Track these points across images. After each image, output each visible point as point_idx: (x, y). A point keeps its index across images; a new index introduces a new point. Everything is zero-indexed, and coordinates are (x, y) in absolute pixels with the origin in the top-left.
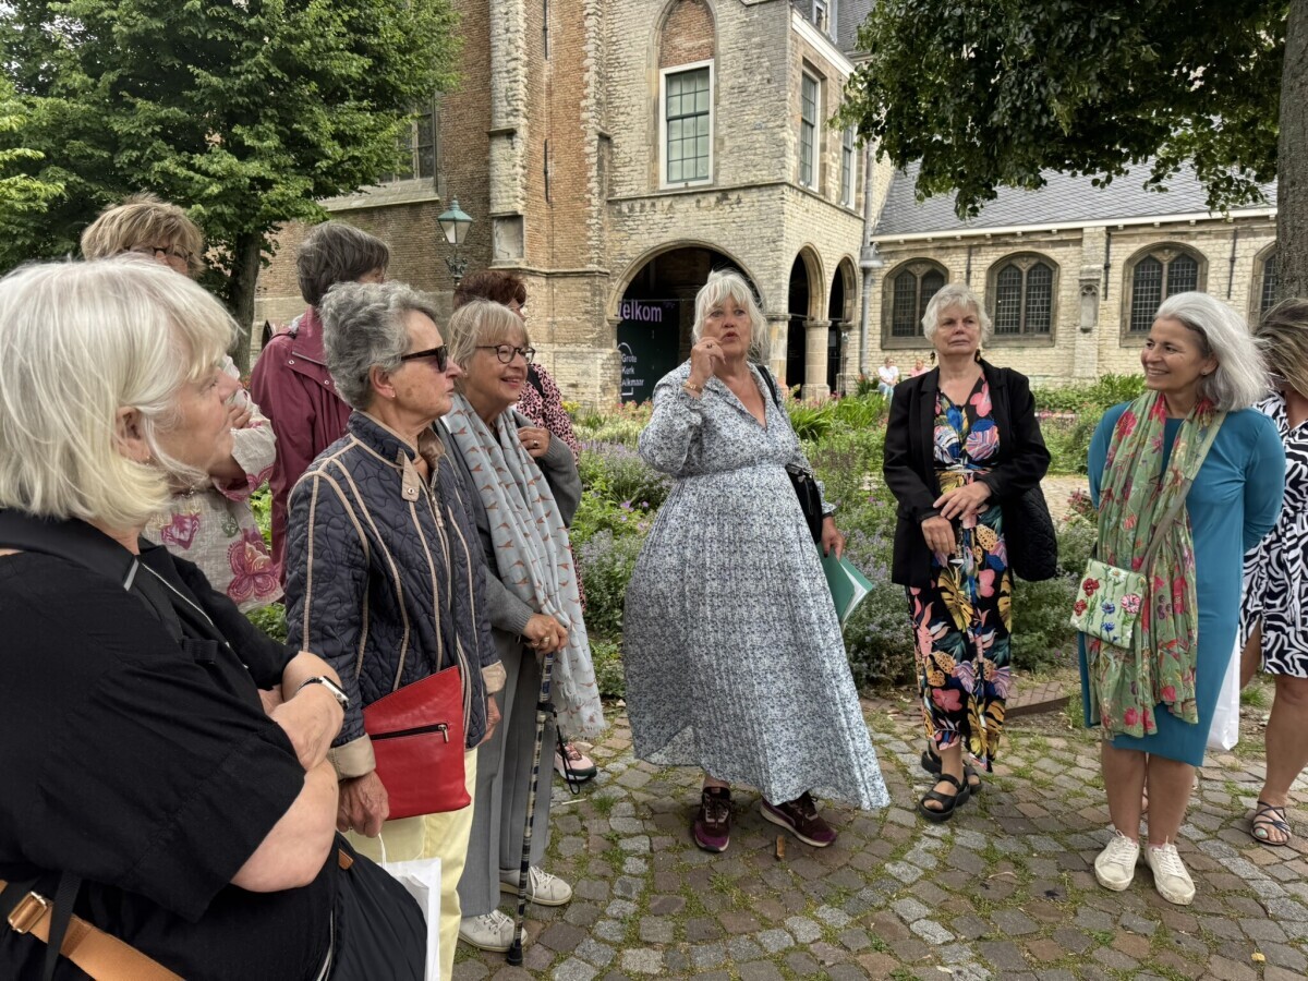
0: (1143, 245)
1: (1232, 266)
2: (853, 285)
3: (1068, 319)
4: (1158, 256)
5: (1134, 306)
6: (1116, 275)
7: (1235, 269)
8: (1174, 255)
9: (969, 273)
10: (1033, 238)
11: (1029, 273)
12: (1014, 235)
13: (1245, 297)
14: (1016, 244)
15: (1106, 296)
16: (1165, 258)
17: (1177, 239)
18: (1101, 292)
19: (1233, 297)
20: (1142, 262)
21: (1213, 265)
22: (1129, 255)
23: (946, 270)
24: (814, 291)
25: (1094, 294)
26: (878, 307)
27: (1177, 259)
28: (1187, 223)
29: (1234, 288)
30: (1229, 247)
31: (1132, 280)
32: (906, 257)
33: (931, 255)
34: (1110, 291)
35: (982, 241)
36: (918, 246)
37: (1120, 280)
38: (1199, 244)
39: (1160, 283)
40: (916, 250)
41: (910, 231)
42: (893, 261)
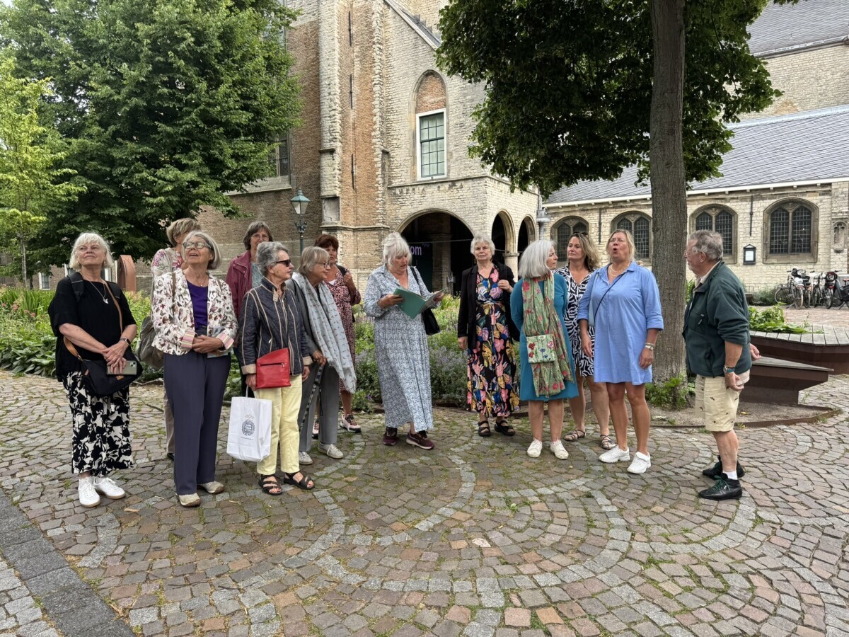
0: (700, 206)
1: (751, 217)
2: (533, 232)
4: (709, 212)
7: (753, 218)
8: (718, 211)
9: (600, 224)
10: (636, 203)
11: (636, 223)
12: (625, 201)
13: (760, 235)
14: (627, 207)
16: (713, 213)
17: (719, 202)
19: (753, 235)
20: (700, 215)
21: (740, 217)
23: (587, 223)
24: (508, 236)
27: (720, 213)
28: (724, 193)
29: (753, 229)
30: (749, 206)
31: (695, 226)
32: (563, 216)
33: (578, 214)
35: (607, 206)
36: (570, 210)
38: (731, 205)
40: (569, 212)
41: (566, 201)
42: (556, 218)
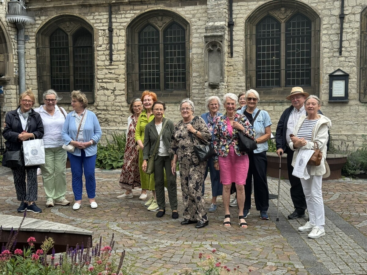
0: (262, 3)
1: (342, 23)
3: (200, 76)
4: (276, 15)
5: (258, 63)
6: (239, 33)
7: (345, 25)
8: (289, 13)
9: (111, 30)
11: (165, 31)
13: (355, 54)
14: (150, 3)
15: (231, 53)
16: (281, 16)
18: (226, 49)
19: (344, 53)
20: (262, 20)
21: (325, 21)
22: (249, 12)
23: (92, 28)
25: (219, 51)
26: (33, 63)
31: (254, 38)
34: (235, 49)
36: (64, 4)
37: (243, 37)
39: (279, 42)
40: (62, 8)
42: (43, 18)
